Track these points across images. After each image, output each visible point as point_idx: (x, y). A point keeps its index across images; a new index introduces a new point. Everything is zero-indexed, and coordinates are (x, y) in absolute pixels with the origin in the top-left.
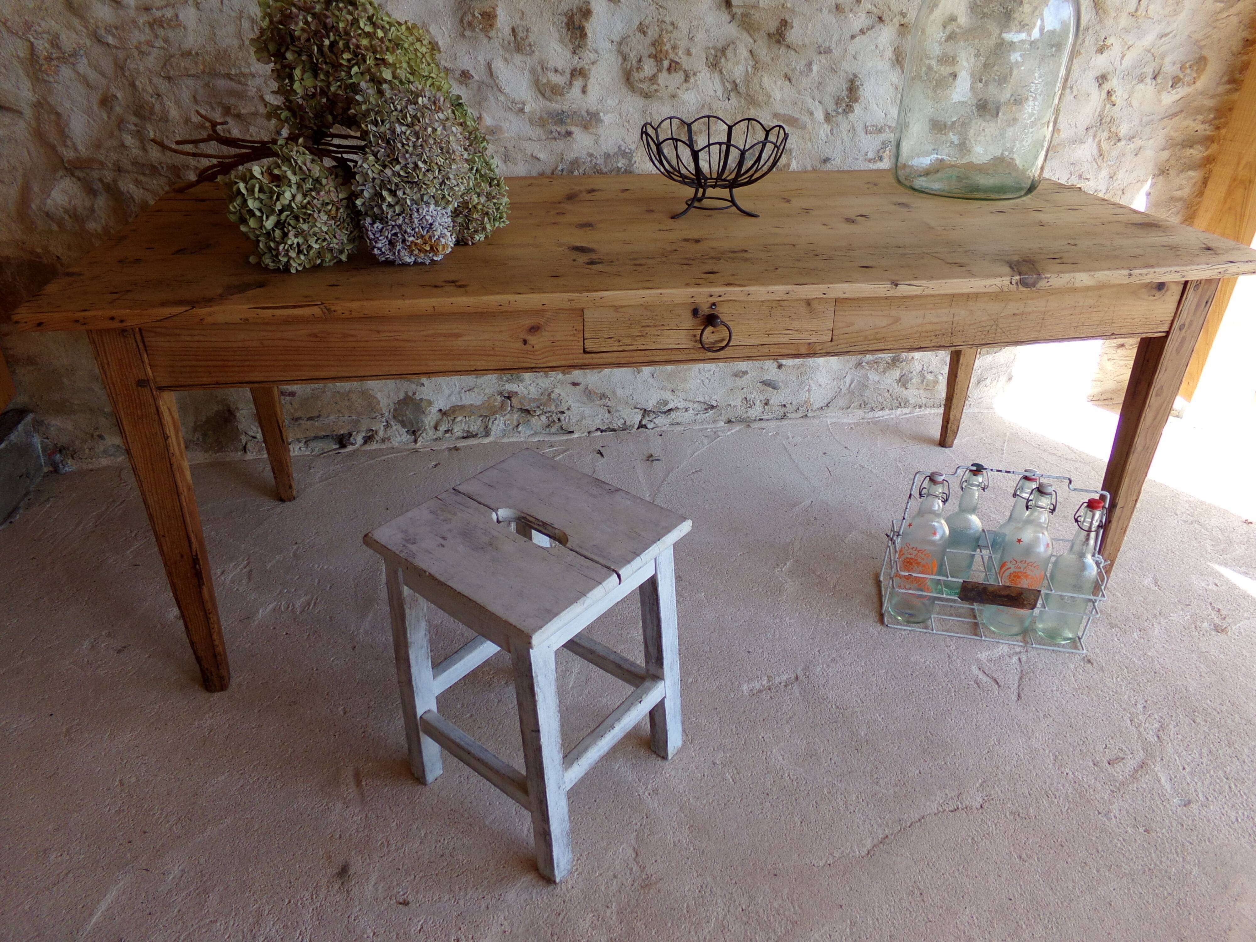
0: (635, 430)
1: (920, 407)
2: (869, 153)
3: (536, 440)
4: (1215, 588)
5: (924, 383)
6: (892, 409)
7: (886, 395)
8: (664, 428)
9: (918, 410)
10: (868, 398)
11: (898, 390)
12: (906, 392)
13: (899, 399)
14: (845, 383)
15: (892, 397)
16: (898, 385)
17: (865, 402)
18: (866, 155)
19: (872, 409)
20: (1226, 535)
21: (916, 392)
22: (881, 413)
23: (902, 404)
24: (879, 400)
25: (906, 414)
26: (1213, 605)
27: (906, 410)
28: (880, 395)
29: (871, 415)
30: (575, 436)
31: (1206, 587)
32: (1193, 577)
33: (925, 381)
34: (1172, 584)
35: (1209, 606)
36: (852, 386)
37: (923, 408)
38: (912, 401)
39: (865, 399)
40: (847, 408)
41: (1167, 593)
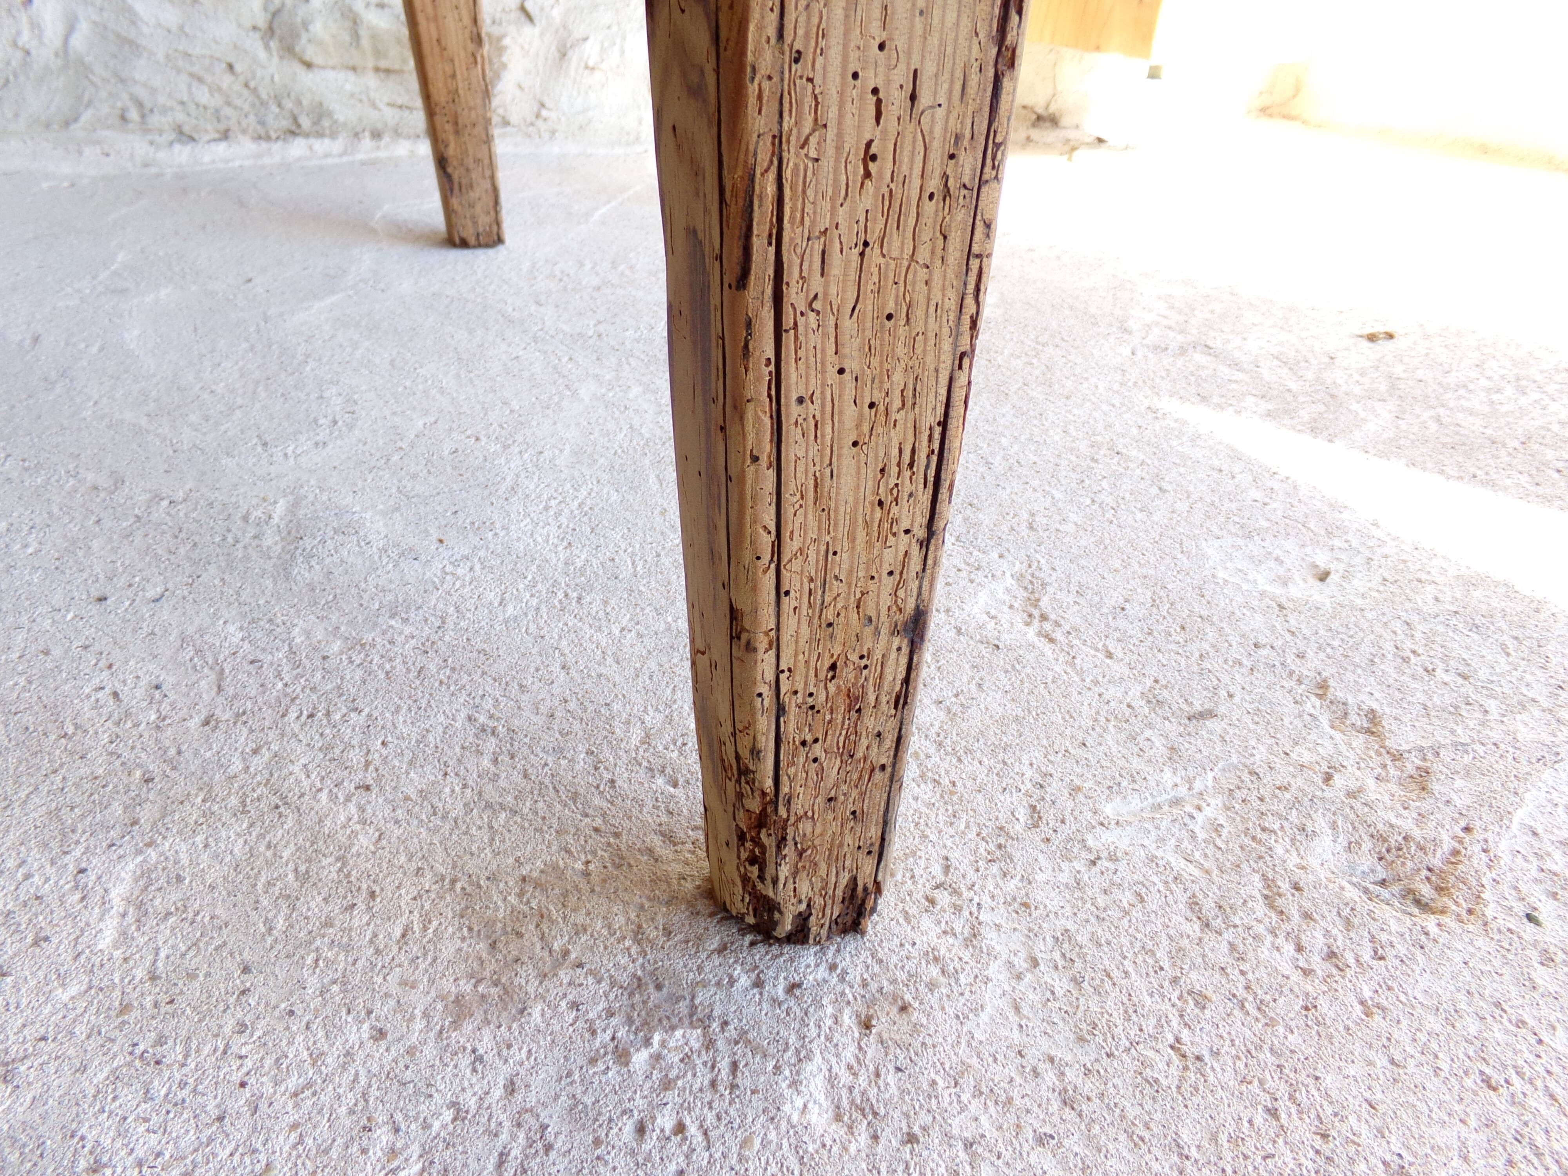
1: (377, 135)
4: (1319, 594)
5: (365, 42)
6: (268, 138)
7: (226, 80)
9: (367, 142)
10: (153, 91)
12: (307, 80)
13: (288, 105)
14: (36, 26)
15: (255, 91)
16: (267, 47)
17: (140, 105)
19: (184, 136)
20: (1310, 376)
21: (350, 82)
22: (221, 148)
26: (1337, 691)
27: (321, 146)
28: (200, 80)
29: (182, 154)
31: (1276, 590)
32: (1212, 550)
33: (363, 32)
34: (1114, 599)
35: (1312, 704)
36: (77, 42)
37: (386, 139)
38: (343, 113)
39: (143, 94)
40: (67, 124)
41: (1087, 657)
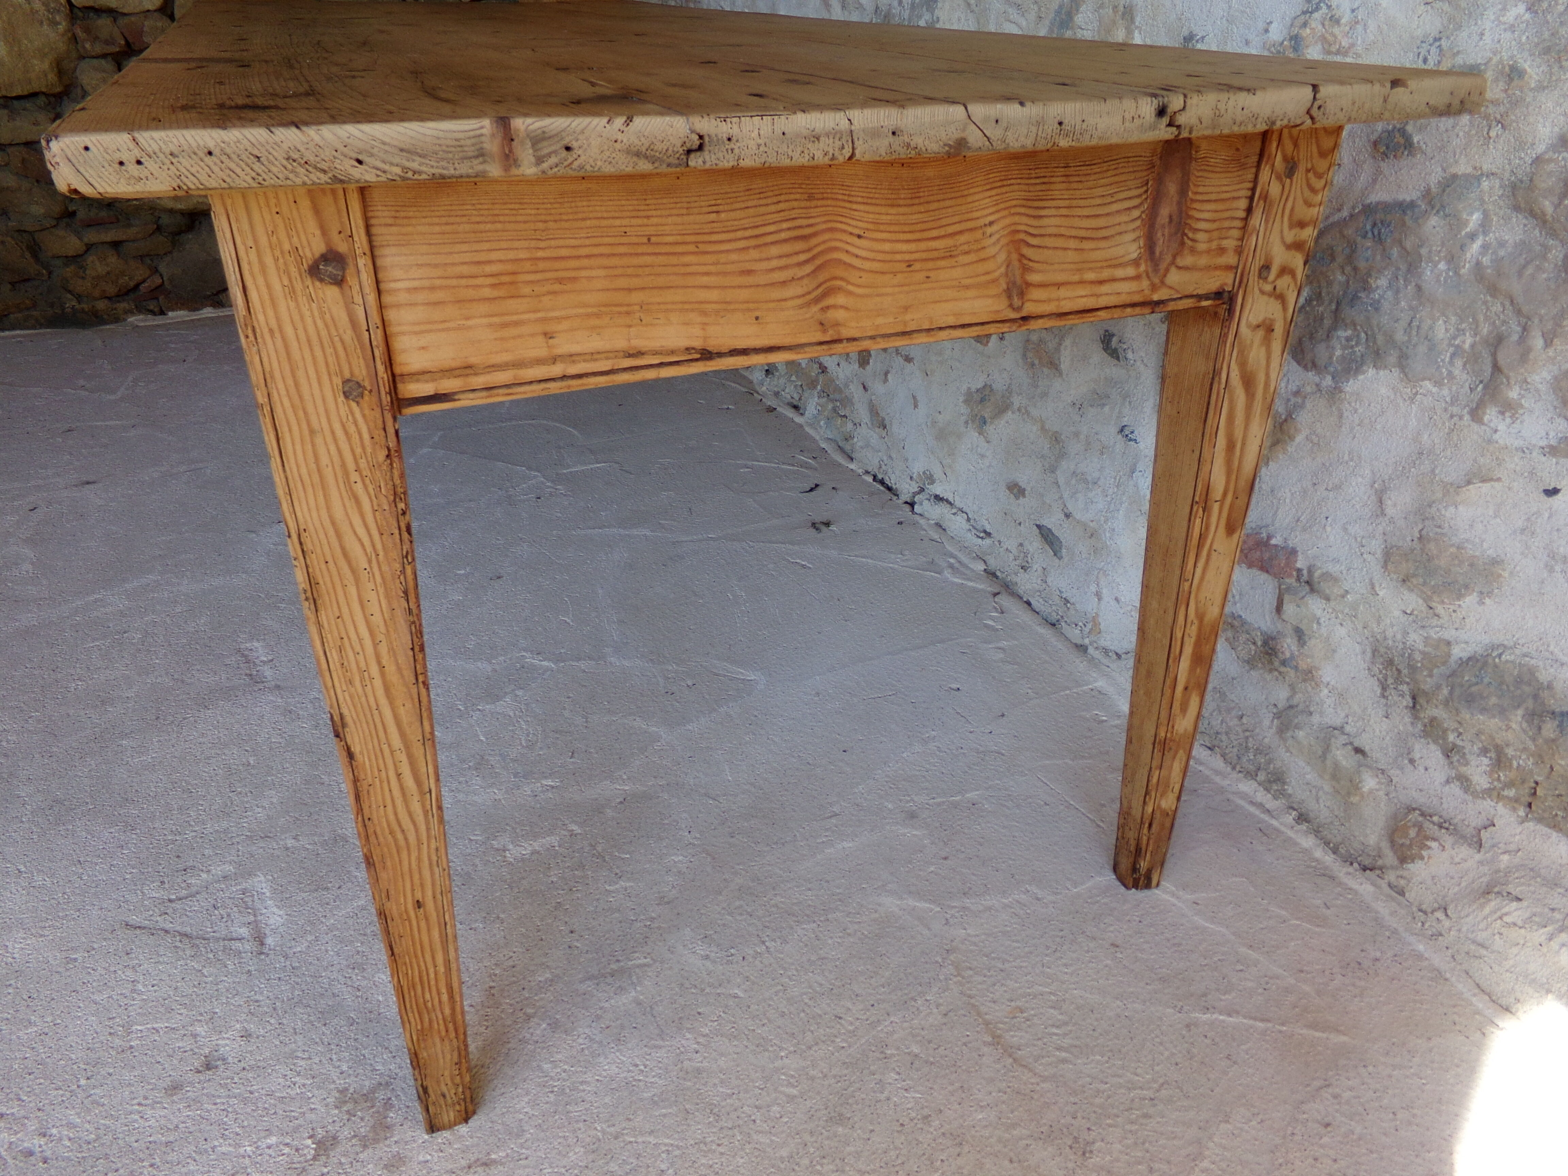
0: (900, 502)
2: (1273, 28)
3: (823, 446)
8: (922, 521)
11: (1267, 732)
18: (1267, 31)
23: (1262, 776)
24: (1214, 723)
25: (1260, 806)
30: (852, 466)
